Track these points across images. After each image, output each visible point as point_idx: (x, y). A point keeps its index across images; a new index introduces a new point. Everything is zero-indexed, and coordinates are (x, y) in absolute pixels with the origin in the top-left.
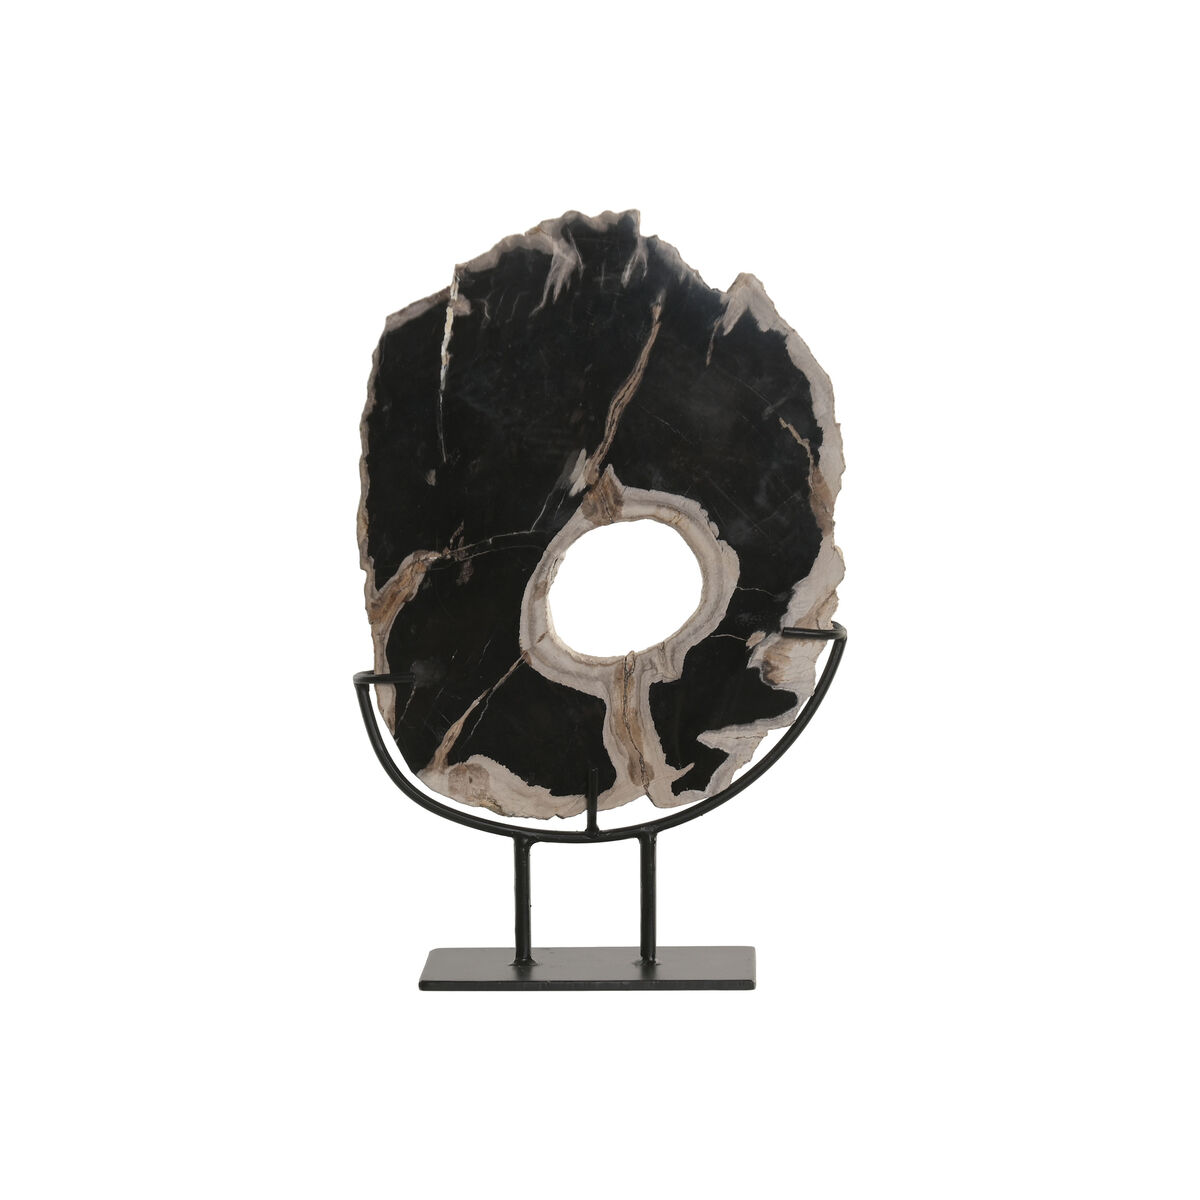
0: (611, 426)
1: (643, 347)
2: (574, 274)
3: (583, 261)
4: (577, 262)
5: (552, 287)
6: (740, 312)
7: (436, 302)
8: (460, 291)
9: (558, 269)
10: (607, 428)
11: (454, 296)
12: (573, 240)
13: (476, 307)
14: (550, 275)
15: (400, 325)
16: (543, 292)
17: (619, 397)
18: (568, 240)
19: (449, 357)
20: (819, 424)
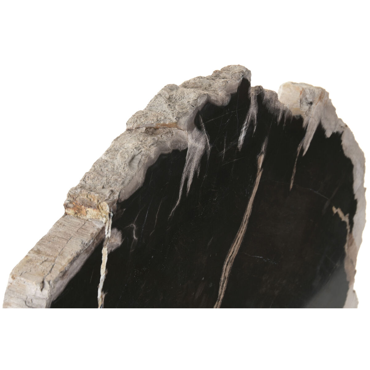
0: (223, 283)
1: (250, 198)
2: (203, 158)
3: (210, 142)
4: (206, 146)
5: (187, 180)
6: (315, 128)
7: (93, 248)
8: (113, 226)
9: (191, 161)
10: (221, 287)
11: (108, 234)
12: (203, 125)
13: (126, 236)
14: (185, 169)
15: (62, 289)
16: (179, 189)
17: (230, 255)
18: (200, 128)
19: (104, 296)
20: (356, 198)
